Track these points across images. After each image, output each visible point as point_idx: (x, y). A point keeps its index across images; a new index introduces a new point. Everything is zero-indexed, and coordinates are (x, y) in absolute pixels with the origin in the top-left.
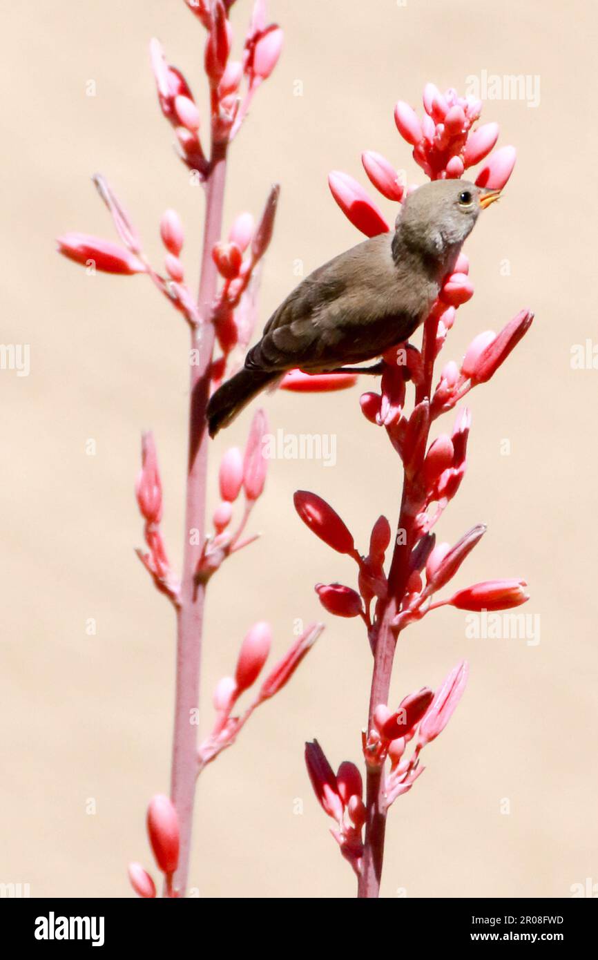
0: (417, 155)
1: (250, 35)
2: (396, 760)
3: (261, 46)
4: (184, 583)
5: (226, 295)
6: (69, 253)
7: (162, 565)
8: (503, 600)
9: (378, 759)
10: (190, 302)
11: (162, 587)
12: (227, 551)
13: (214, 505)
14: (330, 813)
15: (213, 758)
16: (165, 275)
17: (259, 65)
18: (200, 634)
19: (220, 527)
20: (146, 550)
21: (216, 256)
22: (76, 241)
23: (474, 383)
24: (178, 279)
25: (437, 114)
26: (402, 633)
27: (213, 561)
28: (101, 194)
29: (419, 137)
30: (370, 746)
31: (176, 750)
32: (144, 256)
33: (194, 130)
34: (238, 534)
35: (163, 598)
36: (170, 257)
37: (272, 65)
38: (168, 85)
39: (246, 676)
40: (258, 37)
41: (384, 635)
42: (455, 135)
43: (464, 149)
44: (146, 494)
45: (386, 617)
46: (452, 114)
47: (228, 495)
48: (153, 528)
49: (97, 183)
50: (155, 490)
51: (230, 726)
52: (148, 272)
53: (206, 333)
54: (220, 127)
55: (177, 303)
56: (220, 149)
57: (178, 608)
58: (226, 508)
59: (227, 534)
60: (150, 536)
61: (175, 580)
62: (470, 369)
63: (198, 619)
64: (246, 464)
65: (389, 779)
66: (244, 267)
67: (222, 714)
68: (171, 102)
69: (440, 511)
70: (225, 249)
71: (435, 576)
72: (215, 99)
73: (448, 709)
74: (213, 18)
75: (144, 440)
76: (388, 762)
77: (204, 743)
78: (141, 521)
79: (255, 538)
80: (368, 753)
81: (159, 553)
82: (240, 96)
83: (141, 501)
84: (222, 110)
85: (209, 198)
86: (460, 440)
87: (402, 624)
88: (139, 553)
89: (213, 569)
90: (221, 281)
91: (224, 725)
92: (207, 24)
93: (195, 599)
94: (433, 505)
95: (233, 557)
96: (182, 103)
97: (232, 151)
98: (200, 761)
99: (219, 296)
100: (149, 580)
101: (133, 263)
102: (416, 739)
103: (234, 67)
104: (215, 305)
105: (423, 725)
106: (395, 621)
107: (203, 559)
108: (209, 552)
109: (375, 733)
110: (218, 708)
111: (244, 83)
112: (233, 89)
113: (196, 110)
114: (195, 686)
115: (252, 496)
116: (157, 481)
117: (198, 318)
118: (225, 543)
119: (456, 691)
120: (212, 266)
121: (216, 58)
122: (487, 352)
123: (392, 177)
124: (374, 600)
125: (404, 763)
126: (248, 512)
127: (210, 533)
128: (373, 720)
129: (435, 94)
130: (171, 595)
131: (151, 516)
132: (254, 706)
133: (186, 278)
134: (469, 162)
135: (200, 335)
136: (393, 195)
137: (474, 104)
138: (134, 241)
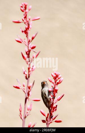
0: (53, 78)
6: (14, 87)
10: (25, 91)
11: (21, 118)
12: (28, 115)
13: (27, 111)
19: (27, 113)
23: (58, 101)
24: (24, 89)
25: (55, 74)
33: (26, 75)
35: (21, 119)
36: (24, 87)
41: (48, 124)
42: (57, 76)
46: (57, 74)
47: (28, 110)
49: (17, 80)
52: (22, 89)
53: (27, 94)
54: (29, 75)
55: (24, 91)
56: (29, 77)
57: (23, 120)
58: (28, 111)
59: (28, 114)
60: (20, 114)
61: (23, 118)
62: (58, 99)
63: (25, 122)
64: (30, 107)
68: (24, 72)
70: (29, 86)
71: (53, 119)
75: (20, 104)
78: (20, 112)
79: (30, 114)
81: (21, 115)
83: (20, 110)
84: (29, 73)
86: (56, 106)
87: (50, 123)
89: (26, 117)
90: (29, 89)
92: (28, 65)
97: (30, 77)
101: (20, 88)
103: (31, 69)
104: (28, 92)
107: (25, 116)
112: (30, 71)
113: (27, 73)
115: (30, 110)
116: (21, 108)
120: (28, 88)
121: (29, 69)
122: (60, 98)
124: (47, 121)
126: (30, 112)
127: (26, 113)
129: (55, 72)
130: (22, 119)
131: (21, 111)
134: (58, 79)
135: (26, 95)
136: (51, 82)
137: (59, 73)
138: (20, 85)
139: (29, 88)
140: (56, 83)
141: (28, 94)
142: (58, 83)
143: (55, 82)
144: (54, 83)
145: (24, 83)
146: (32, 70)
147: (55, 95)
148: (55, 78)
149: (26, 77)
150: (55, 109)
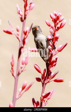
0: (53, 20)
4: (16, 75)
5: (24, 38)
6: (4, 31)
7: (14, 73)
8: (61, 81)
9: (42, 101)
10: (20, 38)
11: (13, 75)
12: (22, 71)
15: (18, 99)
16: (17, 34)
18: (18, 82)
19: (21, 68)
20: (11, 70)
22: (6, 30)
23: (59, 52)
25: (56, 15)
26: (47, 84)
29: (53, 18)
30: (41, 99)
31: (13, 97)
32: (14, 32)
33: (22, 16)
34: (24, 69)
36: (17, 32)
39: (23, 88)
40: (31, 3)
41: (44, 84)
42: (58, 18)
43: (59, 20)
44: (12, 63)
45: (45, 82)
46: (58, 15)
47: (23, 64)
48: (13, 67)
49: (9, 22)
50: (13, 62)
52: (14, 34)
54: (25, 15)
55: (18, 38)
56: (25, 18)
57: (15, 78)
58: (22, 66)
59: (22, 69)
61: (15, 75)
62: (59, 50)
63: (18, 80)
64: (25, 60)
65: (43, 104)
66: (27, 34)
68: (19, 11)
69: (53, 68)
71: (52, 77)
72: (25, 11)
73: (52, 95)
75: (12, 55)
76: (43, 101)
77: (17, 96)
79: (26, 70)
81: (13, 71)
82: (28, 11)
84: (26, 13)
85: (23, 25)
86: (56, 59)
87: (47, 83)
89: (20, 74)
90: (24, 35)
91: (20, 94)
92: (25, 2)
95: (23, 72)
97: (27, 19)
98: (16, 99)
99: (23, 38)
101: (13, 33)
103: (27, 8)
104: (23, 39)
105: (48, 97)
107: (19, 72)
109: (42, 97)
110: (19, 92)
113: (22, 13)
115: (26, 64)
116: (14, 61)
117: (20, 40)
120: (23, 33)
121: (26, 6)
122: (61, 48)
123: (49, 23)
124: (43, 80)
125: (45, 102)
126: (25, 66)
128: (42, 96)
129: (55, 12)
130: (14, 77)
131: (12, 66)
132: (24, 92)
133: (19, 35)
134: (60, 22)
135: (21, 43)
136: (49, 26)
137: (61, 14)
138: (13, 30)
139: (25, 33)
140: (56, 28)
141: (24, 43)
142: (58, 28)
144: (54, 28)
145: (18, 27)
146: (30, 9)
147: (55, 44)
148: (55, 21)
149: (21, 18)
150: (54, 64)
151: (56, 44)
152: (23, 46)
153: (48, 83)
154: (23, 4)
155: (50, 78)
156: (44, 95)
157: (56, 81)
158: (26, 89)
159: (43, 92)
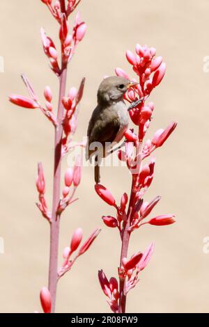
0: (134, 68)
1: (75, 26)
2: (130, 277)
3: (79, 30)
4: (53, 215)
5: (67, 115)
6: (12, 101)
7: (45, 208)
8: (167, 222)
9: (123, 276)
10: (54, 117)
11: (45, 216)
12: (67, 204)
13: (63, 188)
14: (107, 295)
15: (63, 275)
16: (46, 109)
17: (78, 37)
18: (58, 232)
19: (65, 195)
20: (39, 203)
21: (63, 102)
22: (15, 97)
23: (156, 147)
24: (50, 110)
25: (141, 54)
26: (132, 233)
27: (63, 207)
28: (24, 80)
29: (135, 62)
30: (121, 272)
31: (50, 272)
32: (39, 102)
33: (56, 59)
34: (71, 198)
35: (45, 219)
36: (47, 102)
37: (83, 36)
38: (47, 43)
39: (74, 246)
40: (77, 26)
41: (126, 234)
42: (147, 61)
43: (150, 66)
44: (40, 184)
45: (126, 227)
46: (146, 54)
47: (68, 185)
48: (42, 196)
49: (22, 77)
50: (43, 183)
51: (69, 264)
52: (40, 108)
53: (60, 129)
54: (65, 57)
55: (50, 118)
56: (65, 65)
57: (51, 223)
58: (67, 189)
59: (67, 198)
60: (41, 199)
61: (50, 214)
62: (155, 142)
63: (57, 227)
64: (74, 173)
65: (127, 283)
66: (73, 106)
67: (66, 260)
68: (48, 49)
69: (145, 191)
70: (66, 99)
71: (143, 213)
72: (63, 48)
73: (148, 259)
74: (62, 20)
75: (38, 165)
76: (127, 277)
77: (60, 269)
78: (38, 193)
79: (77, 199)
80: (120, 274)
81: (44, 204)
82: (71, 47)
83: (38, 186)
84: (65, 52)
85: (61, 82)
86: (152, 166)
87: (132, 230)
88: (37, 204)
89: (63, 210)
90: (65, 111)
91: (66, 263)
92: (60, 22)
93: (56, 220)
94: (142, 189)
96: (51, 49)
97: (69, 66)
98: (58, 276)
99: (64, 116)
100: (41, 213)
101: (35, 105)
102: (137, 270)
103: (69, 37)
104: (63, 119)
105: (139, 265)
106: (129, 229)
107: (59, 206)
108: (61, 204)
109: (122, 268)
110: (64, 257)
111: (73, 43)
112: (69, 44)
113: (56, 52)
114: (57, 250)
115: (76, 185)
116: (43, 179)
117: (57, 123)
118: (67, 201)
119: (150, 253)
120: (62, 106)
121: (63, 34)
122: (161, 136)
124: (122, 222)
125: (132, 278)
126: (75, 190)
127: (62, 197)
128: (122, 263)
129: (139, 47)
130: (48, 219)
131: (41, 192)
132: (77, 257)
133: (53, 110)
134: (152, 70)
135: (58, 129)
137: (153, 50)
138: (35, 97)
139: (68, 106)
140: (145, 87)
141: (67, 128)
142: (150, 87)
143: (142, 84)
144: (139, 86)
145: (48, 89)
147: (145, 129)
148: (140, 69)
149: (55, 65)
150: (146, 179)
151: (148, 128)
152: (64, 136)
153: (136, 231)
154: (57, 27)
155: (139, 215)
156: (126, 260)
157: (154, 222)
158: (83, 248)
159: (123, 254)
